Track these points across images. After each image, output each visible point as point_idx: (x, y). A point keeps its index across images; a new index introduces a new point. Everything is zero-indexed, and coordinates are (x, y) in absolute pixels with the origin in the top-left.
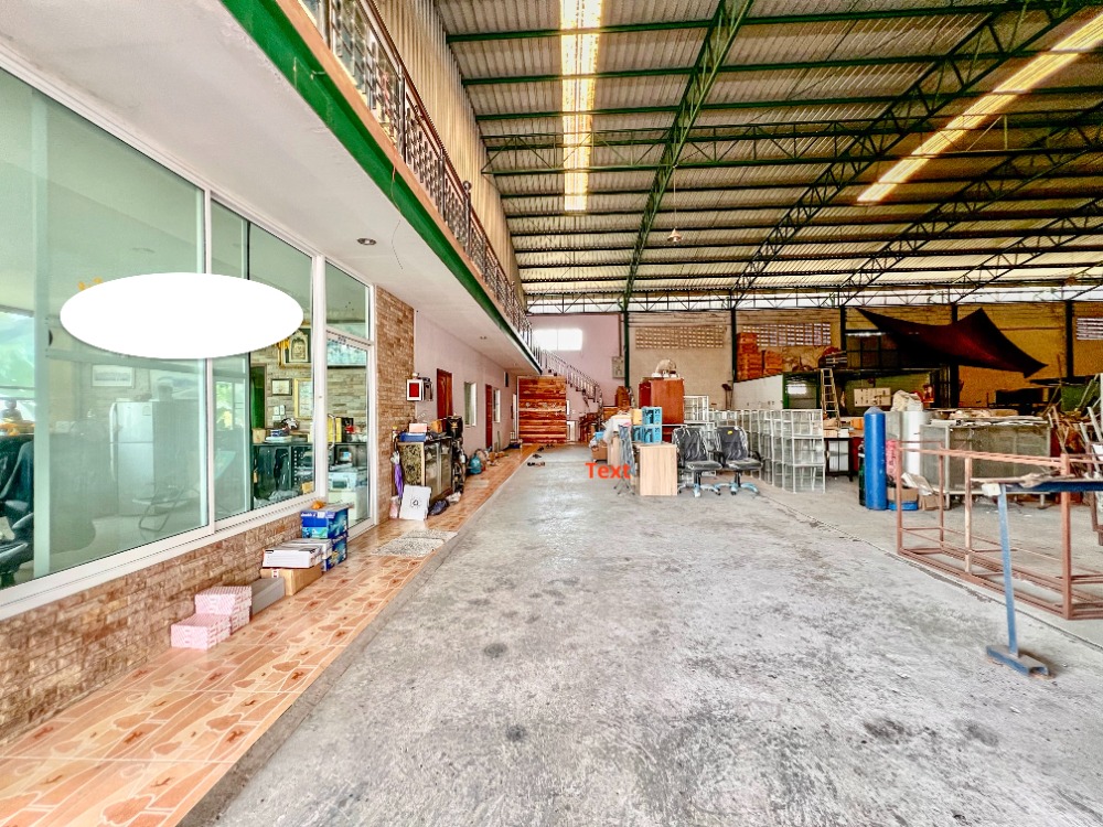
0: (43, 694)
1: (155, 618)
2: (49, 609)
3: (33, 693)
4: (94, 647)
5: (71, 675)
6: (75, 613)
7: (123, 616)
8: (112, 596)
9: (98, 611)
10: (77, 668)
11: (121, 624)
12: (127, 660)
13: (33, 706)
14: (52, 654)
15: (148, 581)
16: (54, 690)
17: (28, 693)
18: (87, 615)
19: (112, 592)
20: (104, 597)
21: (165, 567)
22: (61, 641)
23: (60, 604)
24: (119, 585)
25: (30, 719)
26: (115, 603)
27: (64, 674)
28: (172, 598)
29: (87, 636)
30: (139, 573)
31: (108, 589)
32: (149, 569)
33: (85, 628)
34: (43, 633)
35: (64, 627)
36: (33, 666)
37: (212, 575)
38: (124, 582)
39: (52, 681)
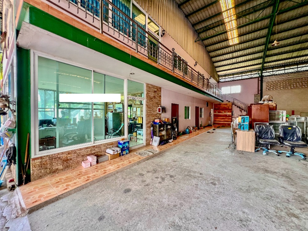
0: (55, 169)
1: (78, 159)
2: (56, 154)
3: (53, 169)
4: (65, 163)
5: (61, 167)
6: (61, 156)
7: (71, 158)
8: (69, 154)
9: (66, 156)
10: (62, 166)
12: (72, 166)
13: (53, 171)
14: (57, 162)
15: (77, 152)
16: (57, 169)
17: (52, 168)
18: (64, 156)
19: (69, 153)
20: (67, 154)
21: (81, 149)
22: (59, 160)
23: (58, 154)
25: (53, 173)
27: (59, 167)
28: (82, 156)
29: (63, 160)
30: (75, 150)
31: (68, 152)
32: (77, 149)
33: (63, 159)
34: (55, 158)
35: (59, 158)
36: (53, 164)
37: (92, 152)
38: (71, 151)
39: (57, 167)
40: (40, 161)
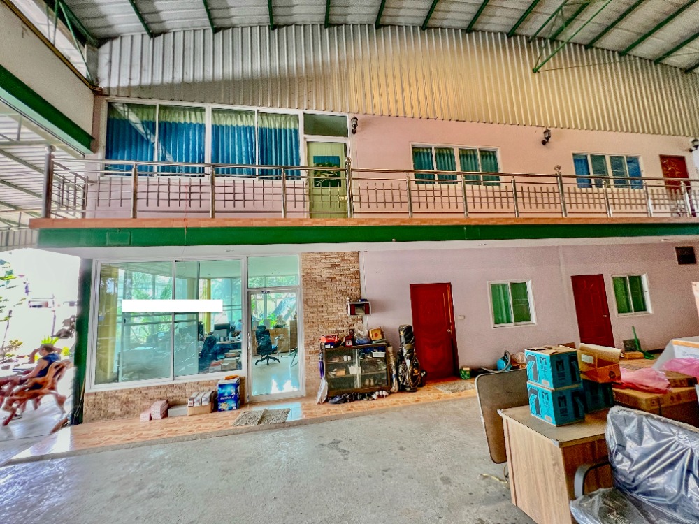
0: (111, 413)
1: (144, 404)
2: (114, 392)
4: (125, 406)
6: (120, 394)
7: (134, 399)
9: (126, 396)
11: (133, 402)
12: (134, 413)
13: (108, 415)
14: (113, 404)
15: (142, 392)
16: (114, 413)
17: (108, 411)
19: (131, 392)
20: (128, 392)
21: (148, 388)
22: (116, 401)
24: (133, 390)
25: (108, 418)
26: (131, 395)
27: (116, 410)
29: (122, 402)
30: (139, 388)
33: (122, 399)
34: (112, 397)
35: (117, 397)
36: (109, 405)
39: (113, 411)
40: (93, 397)
